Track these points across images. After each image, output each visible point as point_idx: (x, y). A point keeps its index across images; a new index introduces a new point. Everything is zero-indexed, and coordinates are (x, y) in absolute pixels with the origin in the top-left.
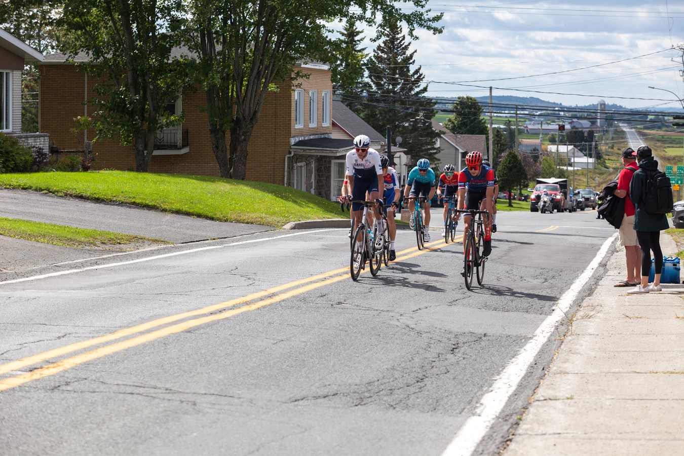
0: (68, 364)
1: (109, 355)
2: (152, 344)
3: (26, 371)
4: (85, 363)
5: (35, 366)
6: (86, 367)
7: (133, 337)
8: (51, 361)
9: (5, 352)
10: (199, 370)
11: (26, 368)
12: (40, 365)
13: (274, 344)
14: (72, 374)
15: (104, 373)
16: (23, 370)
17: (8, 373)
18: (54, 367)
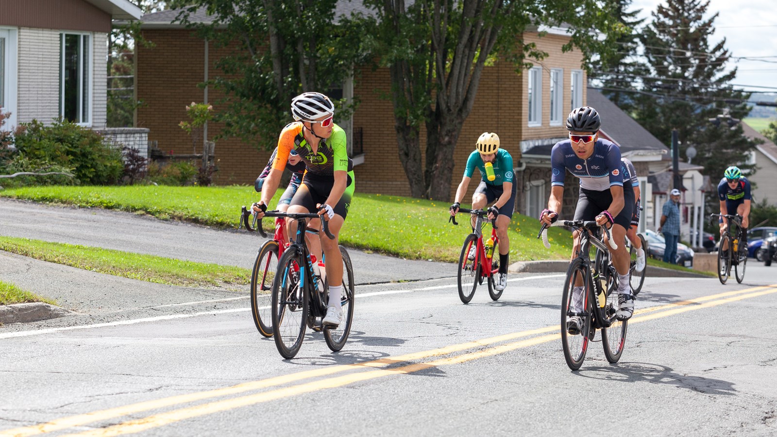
0: (161, 420)
1: (225, 411)
2: (294, 400)
3: (97, 427)
4: (187, 420)
5: (111, 422)
6: (189, 424)
7: (264, 391)
8: (135, 416)
9: (66, 405)
10: (363, 430)
11: (96, 423)
12: (118, 420)
13: (484, 404)
14: (167, 432)
15: (216, 432)
16: (92, 425)
17: (68, 429)
18: (139, 424)
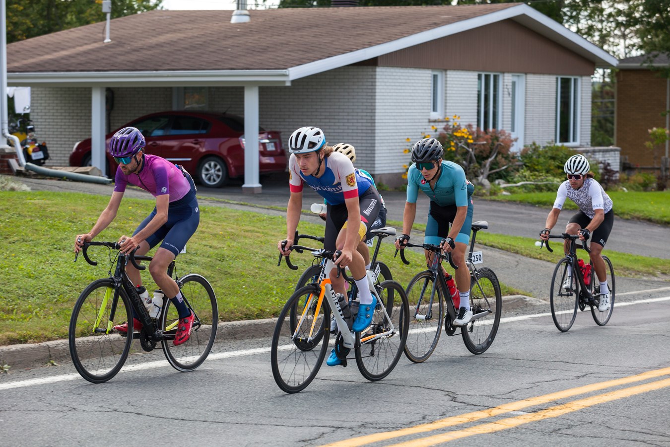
3: (529, 412)
4: (595, 406)
5: (540, 407)
6: (595, 410)
8: (559, 402)
9: (513, 391)
11: (529, 408)
12: (546, 406)
14: (578, 417)
15: (613, 417)
16: (526, 410)
17: (508, 413)
18: (560, 409)
